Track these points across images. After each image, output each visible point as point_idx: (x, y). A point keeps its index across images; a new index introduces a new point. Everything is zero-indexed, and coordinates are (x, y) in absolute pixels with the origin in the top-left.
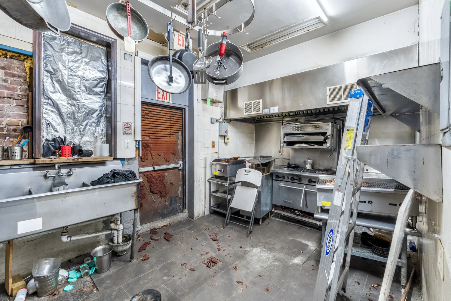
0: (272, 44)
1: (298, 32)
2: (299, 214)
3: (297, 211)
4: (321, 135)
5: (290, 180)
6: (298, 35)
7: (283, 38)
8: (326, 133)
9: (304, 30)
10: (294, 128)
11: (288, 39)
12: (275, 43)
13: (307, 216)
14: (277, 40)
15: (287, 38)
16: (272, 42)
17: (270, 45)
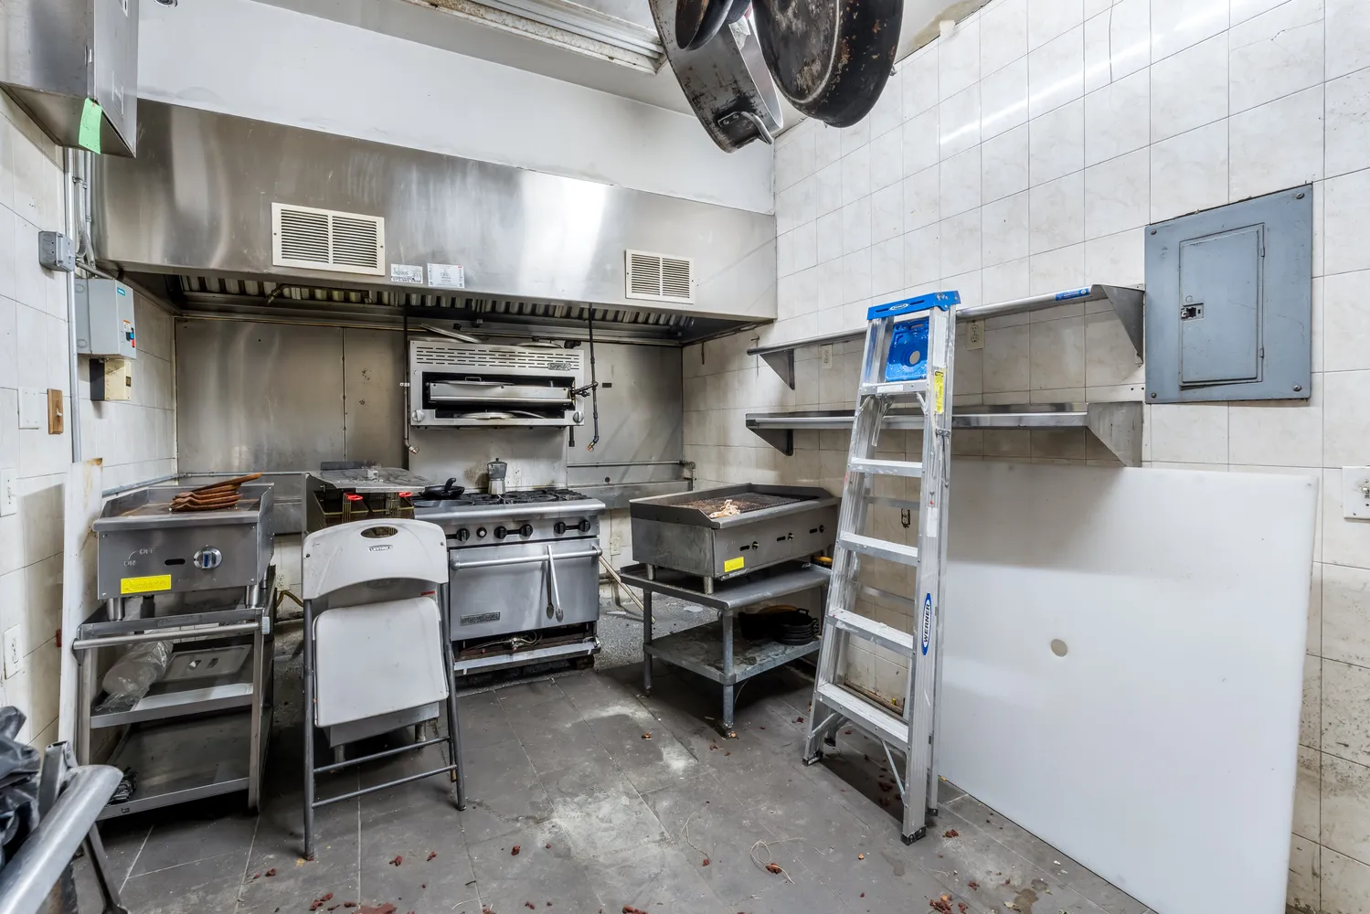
0: (481, 21)
1: (584, 43)
2: (521, 644)
3: (515, 639)
4: (555, 386)
5: (490, 539)
6: (579, 50)
7: (530, 27)
8: (573, 379)
9: (601, 47)
10: (467, 355)
11: (544, 39)
12: (494, 25)
13: (546, 640)
14: (505, 16)
15: (543, 36)
16: (482, 11)
17: (474, 18)
